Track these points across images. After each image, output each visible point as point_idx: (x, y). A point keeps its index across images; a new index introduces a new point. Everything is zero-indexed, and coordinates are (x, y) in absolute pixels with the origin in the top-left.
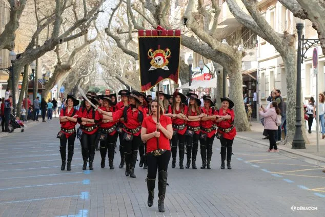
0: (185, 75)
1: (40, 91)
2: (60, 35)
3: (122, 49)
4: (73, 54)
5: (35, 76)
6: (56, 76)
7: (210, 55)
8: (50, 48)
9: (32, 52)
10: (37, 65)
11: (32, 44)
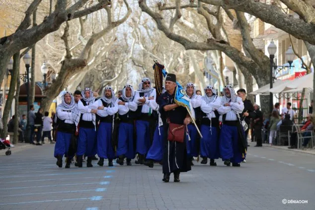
0: (265, 72)
1: (38, 100)
2: (68, 7)
3: (164, 32)
4: (90, 42)
5: (30, 76)
6: (64, 76)
7: (302, 32)
8: (52, 27)
9: (24, 34)
10: (33, 59)
11: (26, 22)
